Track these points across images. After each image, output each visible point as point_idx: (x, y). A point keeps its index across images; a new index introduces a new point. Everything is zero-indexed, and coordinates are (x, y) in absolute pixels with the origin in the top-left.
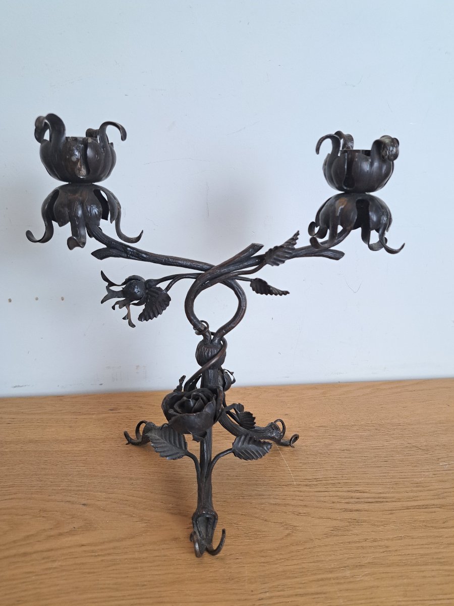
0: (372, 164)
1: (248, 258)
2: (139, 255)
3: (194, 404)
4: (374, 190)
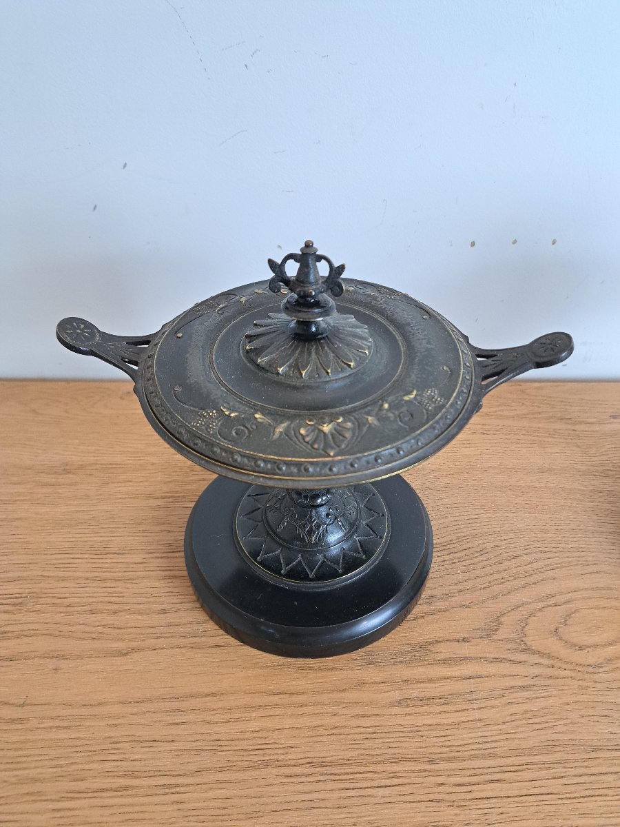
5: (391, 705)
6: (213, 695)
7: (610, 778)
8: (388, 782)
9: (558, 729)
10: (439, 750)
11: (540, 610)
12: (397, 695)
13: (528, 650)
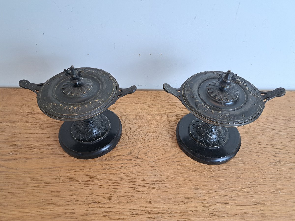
5: (102, 169)
6: (62, 167)
9: (139, 175)
10: (111, 179)
11: (144, 149)
12: (104, 167)
13: (138, 158)
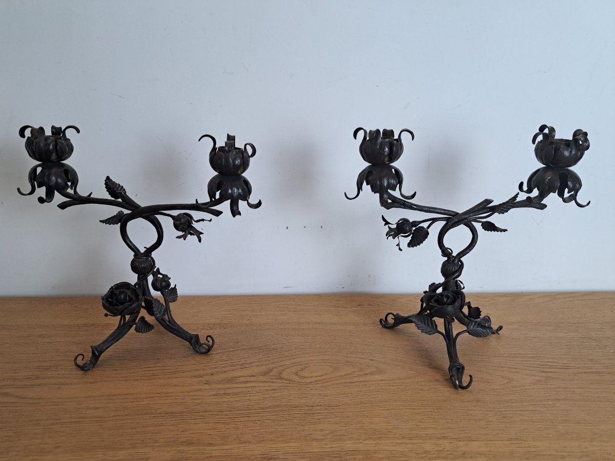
0: (571, 152)
1: (484, 208)
2: (411, 207)
3: (447, 301)
4: (570, 166)
5: (211, 396)
6: (130, 394)
7: (298, 415)
8: (199, 418)
9: (282, 401)
10: (226, 408)
11: (292, 367)
12: (214, 393)
13: (281, 378)
